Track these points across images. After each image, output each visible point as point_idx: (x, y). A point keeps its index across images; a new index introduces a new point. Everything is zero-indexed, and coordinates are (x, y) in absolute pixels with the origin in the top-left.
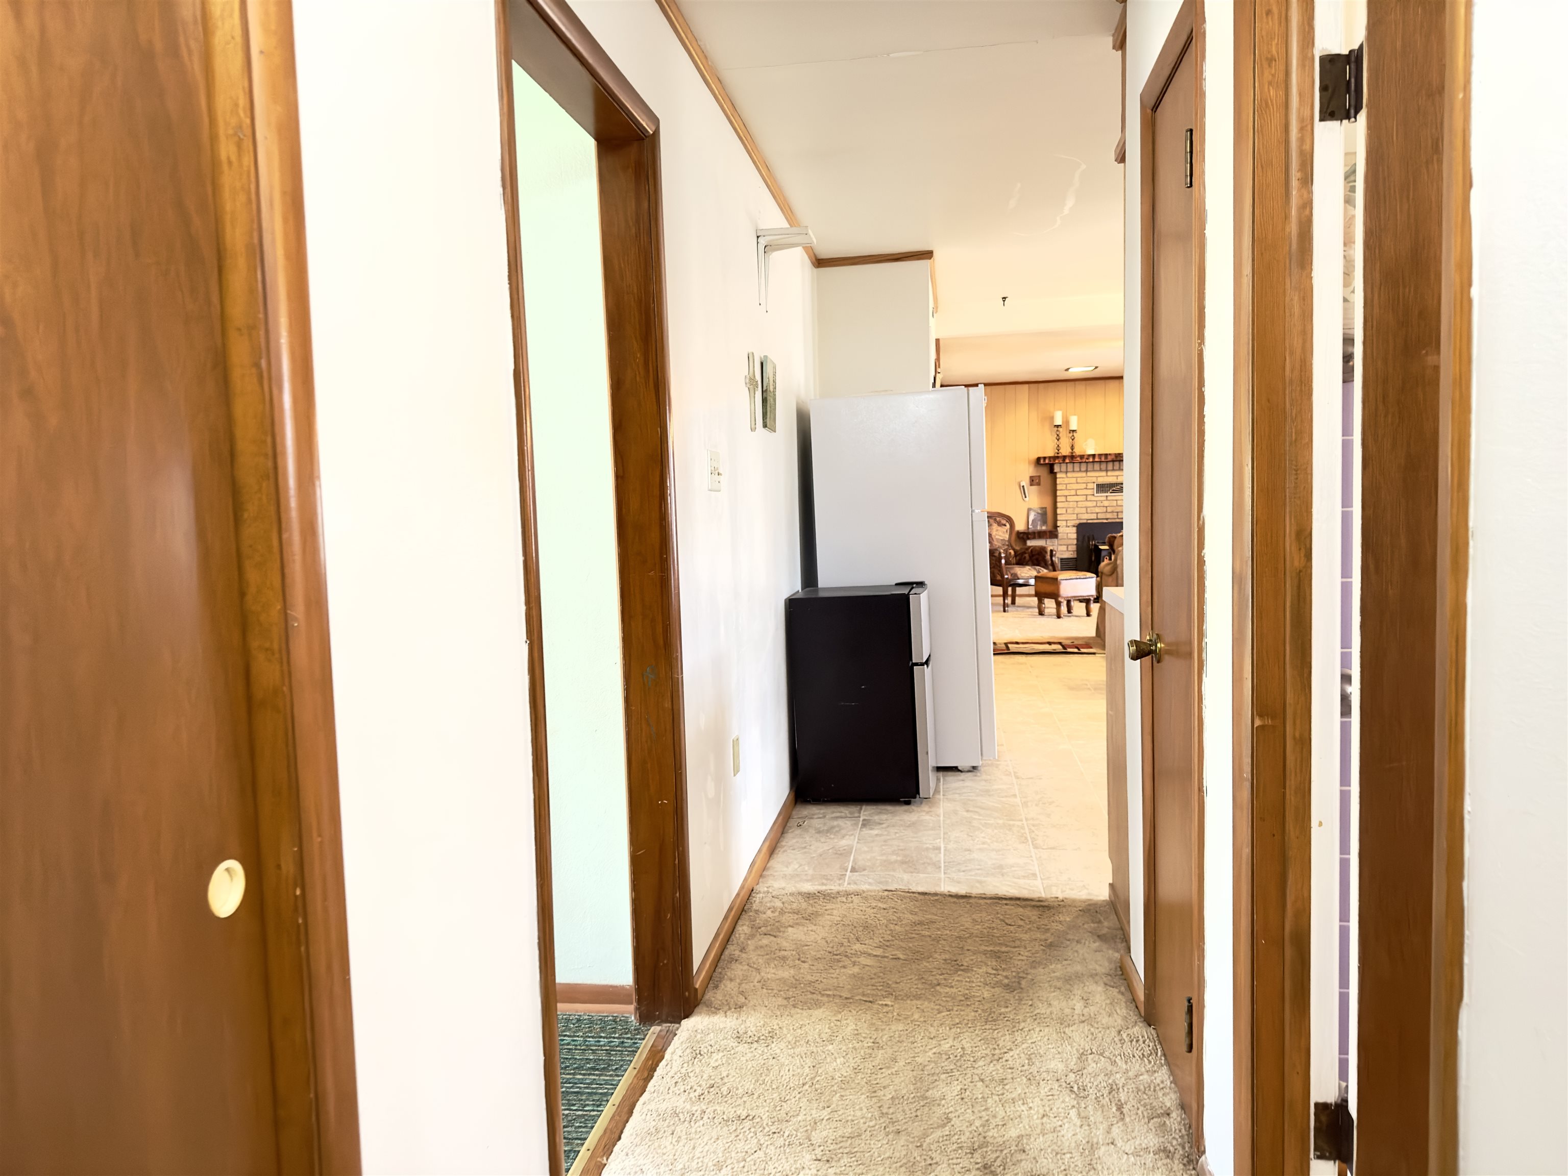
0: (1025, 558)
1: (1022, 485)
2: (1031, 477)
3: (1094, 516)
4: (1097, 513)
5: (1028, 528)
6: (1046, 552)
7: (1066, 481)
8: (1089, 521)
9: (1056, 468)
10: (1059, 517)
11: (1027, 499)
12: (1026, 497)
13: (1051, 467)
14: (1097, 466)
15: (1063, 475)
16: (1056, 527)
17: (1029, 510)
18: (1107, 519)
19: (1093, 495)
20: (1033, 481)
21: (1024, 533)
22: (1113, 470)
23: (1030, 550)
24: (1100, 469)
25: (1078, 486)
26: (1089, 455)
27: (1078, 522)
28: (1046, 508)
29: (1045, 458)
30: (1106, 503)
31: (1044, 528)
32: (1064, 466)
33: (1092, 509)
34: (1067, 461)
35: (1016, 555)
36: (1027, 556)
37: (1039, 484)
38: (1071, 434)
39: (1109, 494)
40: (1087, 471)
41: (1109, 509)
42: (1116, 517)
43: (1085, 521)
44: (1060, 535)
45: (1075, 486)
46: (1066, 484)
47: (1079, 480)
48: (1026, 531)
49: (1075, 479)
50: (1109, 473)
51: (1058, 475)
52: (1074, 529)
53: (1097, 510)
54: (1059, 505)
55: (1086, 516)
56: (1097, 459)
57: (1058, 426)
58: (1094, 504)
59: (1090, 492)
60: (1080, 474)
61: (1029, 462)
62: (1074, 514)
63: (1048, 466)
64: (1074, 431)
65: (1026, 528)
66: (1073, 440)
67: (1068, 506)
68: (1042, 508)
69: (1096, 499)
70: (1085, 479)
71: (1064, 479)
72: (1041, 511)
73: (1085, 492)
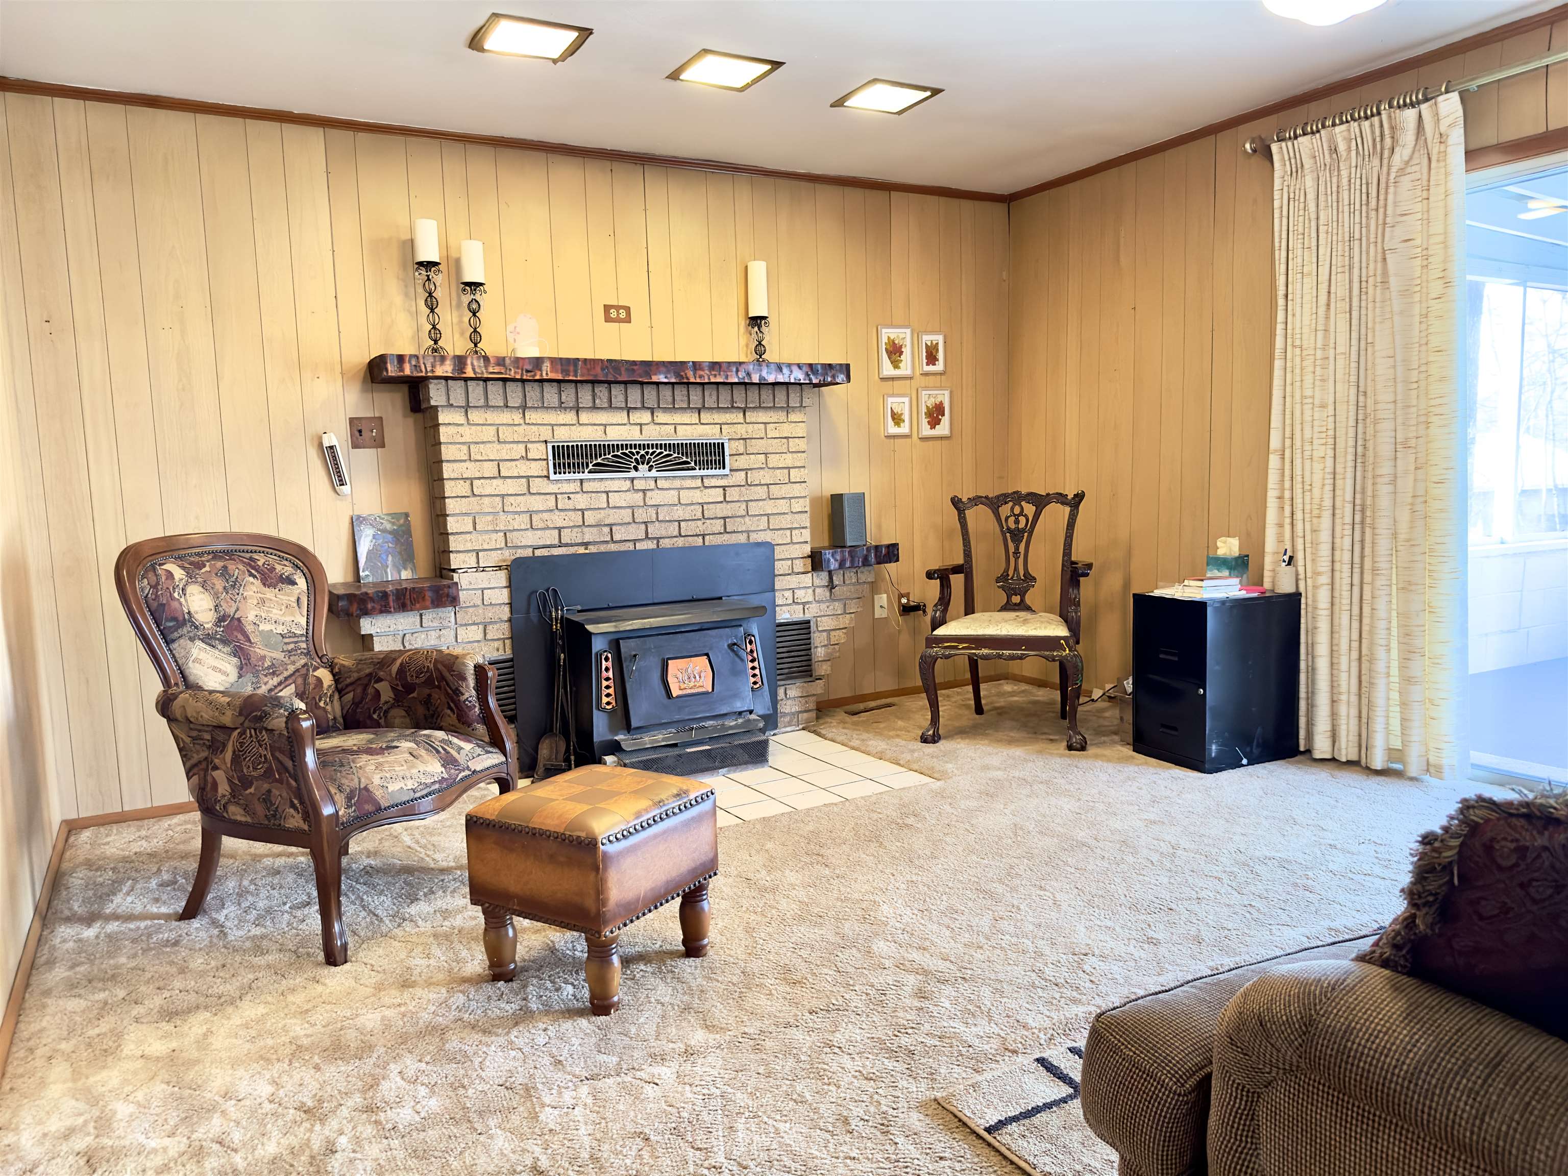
1: (326, 444)
2: (352, 420)
3: (551, 537)
4: (560, 529)
5: (358, 578)
7: (469, 434)
8: (538, 553)
9: (435, 395)
10: (454, 543)
11: (346, 489)
12: (341, 483)
13: (417, 391)
14: (550, 394)
15: (457, 417)
16: (443, 571)
17: (355, 523)
18: (586, 545)
19: (548, 477)
20: (360, 432)
21: (350, 597)
22: (594, 407)
24: (560, 402)
25: (504, 452)
26: (531, 363)
27: (508, 556)
28: (407, 515)
29: (397, 361)
30: (581, 501)
31: (406, 574)
32: (458, 395)
33: (546, 516)
34: (469, 372)
37: (380, 443)
38: (468, 295)
39: (586, 475)
40: (524, 408)
41: (590, 517)
42: (608, 539)
43: (528, 553)
44: (462, 595)
45: (493, 451)
46: (468, 444)
47: (505, 434)
48: (356, 590)
49: (493, 429)
50: (584, 417)
51: (443, 417)
52: (501, 578)
53: (558, 519)
54: (451, 506)
55: (531, 538)
56: (548, 374)
57: (429, 265)
58: (551, 502)
59: (534, 469)
60: (505, 417)
61: (346, 375)
62: (497, 531)
63: (405, 388)
64: (474, 286)
65: (350, 578)
66: (474, 311)
67: (477, 509)
68: (394, 516)
69: (553, 488)
70: (520, 429)
71: (460, 429)
72: (393, 524)
73: (523, 468)
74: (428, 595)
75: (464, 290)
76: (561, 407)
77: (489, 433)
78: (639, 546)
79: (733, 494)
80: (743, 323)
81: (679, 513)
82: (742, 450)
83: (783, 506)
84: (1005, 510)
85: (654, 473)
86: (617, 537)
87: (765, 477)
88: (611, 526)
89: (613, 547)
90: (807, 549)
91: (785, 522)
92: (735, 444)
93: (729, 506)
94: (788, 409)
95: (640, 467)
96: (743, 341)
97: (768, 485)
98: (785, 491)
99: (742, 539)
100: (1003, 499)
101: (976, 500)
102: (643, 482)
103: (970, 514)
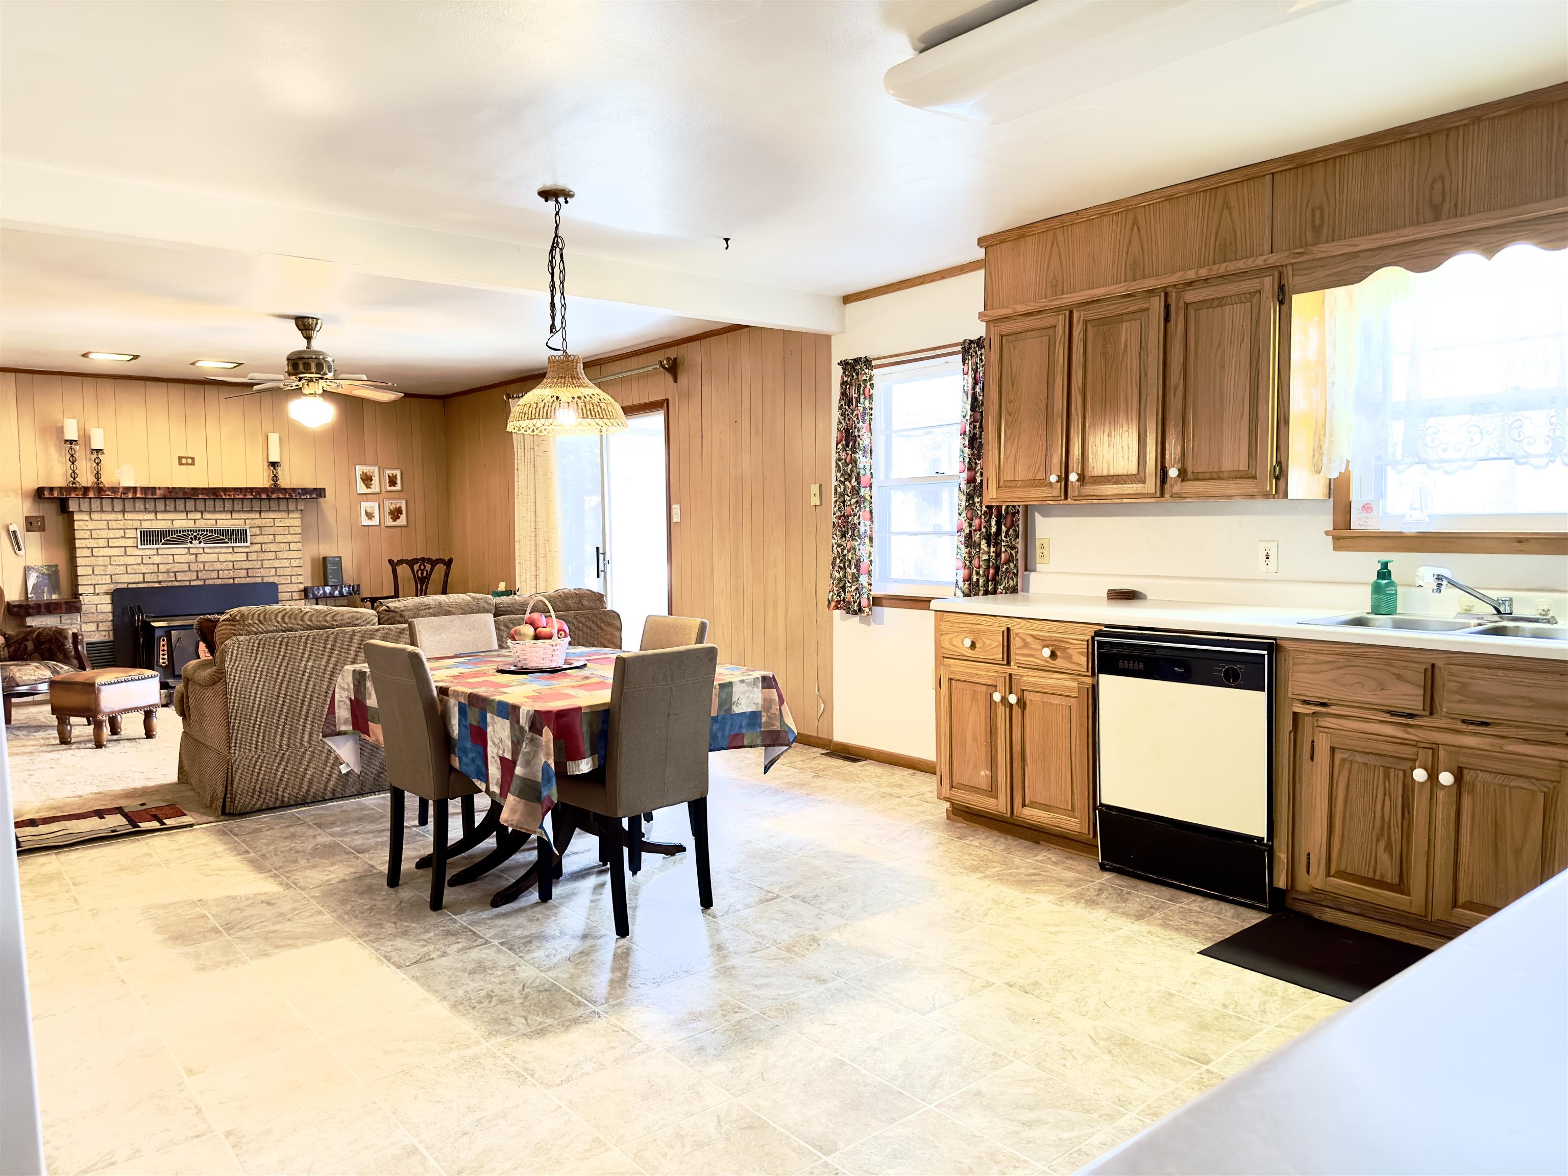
0: (26, 647)
1: (11, 529)
2: (26, 517)
3: (139, 578)
4: (144, 574)
5: (27, 598)
6: (66, 638)
7: (91, 525)
8: (130, 586)
9: (73, 506)
10: (81, 581)
11: (22, 553)
12: (20, 549)
13: (63, 506)
14: (139, 505)
15: (85, 516)
16: (76, 595)
17: (27, 570)
18: (160, 582)
19: (137, 547)
20: (31, 523)
21: (20, 606)
22: (166, 511)
23: (34, 634)
24: (145, 508)
25: (112, 534)
26: (127, 489)
27: (113, 587)
28: (57, 566)
29: (51, 489)
30: (157, 559)
31: (54, 597)
32: (85, 505)
33: (135, 567)
34: (91, 495)
35: (7, 645)
36: (30, 645)
37: (42, 529)
38: (95, 456)
39: (160, 546)
40: (124, 512)
41: (162, 568)
42: (174, 579)
43: (125, 586)
44: (84, 608)
45: (105, 534)
46: (91, 530)
47: (113, 525)
48: (24, 604)
49: (105, 523)
50: (160, 516)
51: (76, 517)
52: (108, 599)
53: (143, 569)
54: (80, 561)
55: (126, 579)
56: (139, 495)
57: (71, 442)
58: (139, 560)
59: (130, 542)
60: (112, 516)
61: (24, 495)
62: (106, 575)
63: (58, 502)
64: (98, 451)
65: (23, 598)
66: (98, 464)
67: (96, 563)
68: (49, 567)
69: (141, 553)
70: (122, 523)
71: (86, 523)
72: (48, 570)
73: (123, 542)
74: (64, 606)
75: (92, 453)
76: (146, 511)
77: (103, 525)
78: (192, 583)
79: (253, 556)
80: (266, 464)
81: (218, 566)
82: (258, 533)
83: (285, 563)
84: (416, 567)
85: (202, 545)
86: (179, 578)
87: (273, 547)
88: (175, 572)
89: (176, 584)
90: (302, 587)
91: (287, 571)
92: (254, 530)
93: (250, 563)
94: (288, 511)
95: (194, 542)
96: (266, 474)
97: (275, 552)
98: (286, 555)
99: (259, 580)
100: (415, 561)
101: (401, 562)
102: (195, 549)
103: (399, 569)
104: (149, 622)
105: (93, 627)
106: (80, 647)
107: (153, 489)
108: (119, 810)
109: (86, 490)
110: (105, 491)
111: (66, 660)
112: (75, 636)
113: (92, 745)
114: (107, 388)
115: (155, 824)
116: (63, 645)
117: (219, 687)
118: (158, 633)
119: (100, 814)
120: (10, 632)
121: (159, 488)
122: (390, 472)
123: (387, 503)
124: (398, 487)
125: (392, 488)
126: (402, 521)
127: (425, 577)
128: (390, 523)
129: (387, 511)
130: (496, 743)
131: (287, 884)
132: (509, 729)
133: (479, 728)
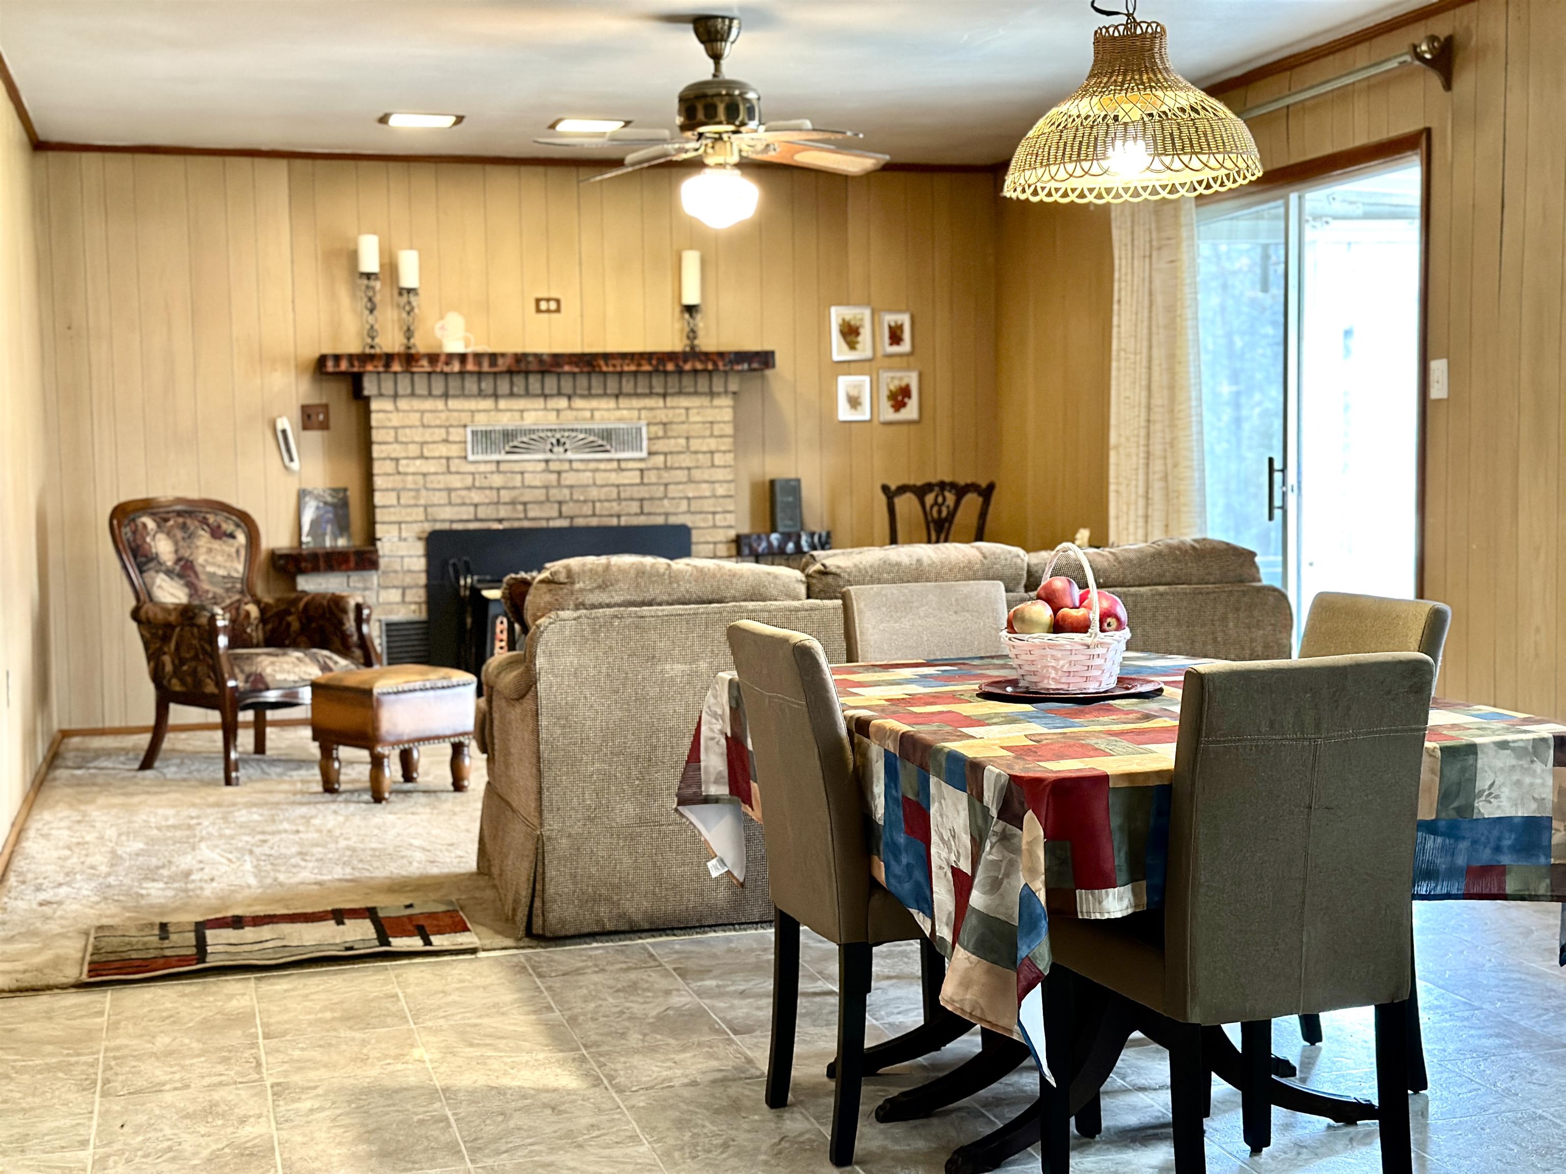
0: (289, 625)
1: (279, 428)
2: (303, 407)
3: (467, 513)
4: (476, 506)
5: (300, 543)
6: (345, 611)
7: (395, 420)
8: (456, 526)
9: (369, 387)
10: (380, 515)
11: (295, 466)
12: (291, 460)
13: (355, 382)
14: (471, 385)
15: (388, 405)
16: (372, 539)
17: (302, 494)
18: (500, 521)
19: (465, 458)
20: (309, 416)
21: (287, 557)
22: (512, 395)
23: (301, 605)
24: (480, 390)
25: (428, 435)
26: (450, 357)
27: (428, 527)
28: (345, 490)
29: (337, 358)
30: (497, 480)
31: (342, 542)
32: (388, 386)
33: (463, 493)
34: (396, 367)
35: (263, 619)
36: (294, 622)
37: (324, 426)
38: (404, 299)
39: (503, 456)
40: (446, 396)
41: (505, 496)
42: (522, 515)
43: (446, 526)
44: (383, 562)
45: (418, 435)
46: (396, 428)
47: (429, 419)
48: (295, 552)
49: (418, 415)
50: (502, 404)
51: (375, 405)
52: (420, 548)
53: (476, 497)
54: (378, 482)
55: (448, 513)
56: (470, 367)
57: (368, 276)
58: (469, 481)
59: (454, 450)
60: (428, 404)
61: (300, 368)
62: (416, 506)
63: (348, 378)
64: (409, 291)
65: (295, 544)
66: (409, 313)
67: (400, 486)
68: (335, 491)
69: (472, 468)
70: (443, 415)
71: (390, 415)
72: (333, 497)
73: (443, 450)
74: (353, 559)
75: (400, 294)
76: (481, 394)
77: (415, 418)
78: (552, 524)
79: (651, 477)
80: (678, 309)
81: (594, 493)
82: (661, 434)
83: (705, 490)
84: (929, 499)
85: (570, 455)
86: (531, 514)
87: (686, 460)
88: (525, 504)
89: (526, 524)
90: (732, 534)
91: (708, 505)
92: (653, 429)
93: (646, 488)
94: (712, 394)
95: (556, 449)
96: (678, 326)
97: (689, 469)
98: (706, 475)
99: (660, 520)
100: (928, 488)
101: (902, 489)
102: (558, 463)
103: (899, 501)
104: (479, 591)
105: (394, 595)
106: (365, 629)
107: (493, 357)
108: (370, 913)
109: (389, 358)
110: (417, 361)
111: (344, 650)
112: (359, 608)
113: (367, 797)
114: (423, 176)
115: (415, 943)
116: (341, 623)
117: (527, 703)
118: (493, 610)
119: (339, 916)
120: (268, 599)
121: (503, 355)
122: (890, 319)
123: (885, 376)
124: (905, 346)
125: (895, 349)
126: (911, 411)
127: (946, 519)
128: (888, 414)
129: (884, 393)
130: (946, 838)
131: (598, 1078)
132: (967, 812)
133: (917, 805)
